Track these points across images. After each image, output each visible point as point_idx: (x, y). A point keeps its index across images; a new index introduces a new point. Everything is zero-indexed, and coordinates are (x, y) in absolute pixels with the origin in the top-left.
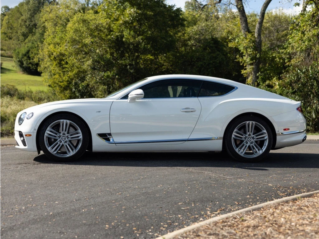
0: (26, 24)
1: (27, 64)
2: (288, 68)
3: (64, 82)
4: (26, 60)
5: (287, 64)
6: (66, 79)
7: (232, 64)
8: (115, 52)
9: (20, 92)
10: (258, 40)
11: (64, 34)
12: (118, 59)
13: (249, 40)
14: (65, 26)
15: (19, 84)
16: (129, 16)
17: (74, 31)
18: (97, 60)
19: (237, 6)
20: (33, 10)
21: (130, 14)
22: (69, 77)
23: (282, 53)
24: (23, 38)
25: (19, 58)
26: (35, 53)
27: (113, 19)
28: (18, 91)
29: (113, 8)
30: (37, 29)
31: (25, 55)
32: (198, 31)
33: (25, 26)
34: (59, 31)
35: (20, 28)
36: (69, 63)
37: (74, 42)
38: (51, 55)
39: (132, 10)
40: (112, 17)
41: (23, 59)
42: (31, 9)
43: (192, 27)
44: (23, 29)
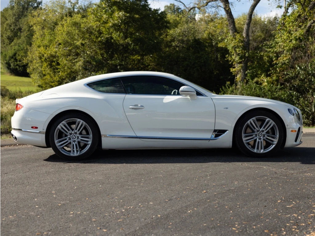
0: (11, 28)
1: (14, 66)
2: (275, 66)
3: (55, 82)
4: (13, 62)
5: (274, 62)
6: (57, 79)
7: (213, 63)
8: (105, 53)
9: (11, 92)
10: (246, 40)
11: (53, 37)
12: (108, 59)
13: (238, 40)
14: (53, 29)
15: (7, 85)
16: (118, 19)
17: (66, 33)
18: (88, 60)
19: (224, 8)
20: (17, 15)
21: (119, 17)
22: (60, 78)
23: (270, 51)
24: (9, 41)
25: (6, 60)
26: (21, 55)
27: (102, 22)
28: (8, 91)
29: (102, 12)
30: (22, 33)
31: (12, 57)
32: (181, 33)
33: (9, 30)
34: (48, 34)
35: (5, 32)
36: (61, 64)
37: (66, 44)
38: (42, 57)
39: (120, 13)
40: (102, 20)
41: (10, 61)
42: (15, 14)
43: (174, 30)
44: (8, 33)
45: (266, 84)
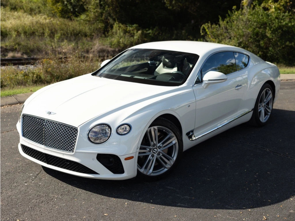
45: (273, 10)
